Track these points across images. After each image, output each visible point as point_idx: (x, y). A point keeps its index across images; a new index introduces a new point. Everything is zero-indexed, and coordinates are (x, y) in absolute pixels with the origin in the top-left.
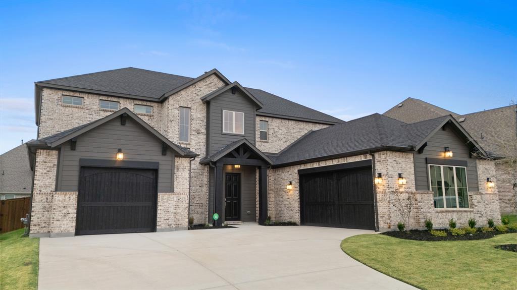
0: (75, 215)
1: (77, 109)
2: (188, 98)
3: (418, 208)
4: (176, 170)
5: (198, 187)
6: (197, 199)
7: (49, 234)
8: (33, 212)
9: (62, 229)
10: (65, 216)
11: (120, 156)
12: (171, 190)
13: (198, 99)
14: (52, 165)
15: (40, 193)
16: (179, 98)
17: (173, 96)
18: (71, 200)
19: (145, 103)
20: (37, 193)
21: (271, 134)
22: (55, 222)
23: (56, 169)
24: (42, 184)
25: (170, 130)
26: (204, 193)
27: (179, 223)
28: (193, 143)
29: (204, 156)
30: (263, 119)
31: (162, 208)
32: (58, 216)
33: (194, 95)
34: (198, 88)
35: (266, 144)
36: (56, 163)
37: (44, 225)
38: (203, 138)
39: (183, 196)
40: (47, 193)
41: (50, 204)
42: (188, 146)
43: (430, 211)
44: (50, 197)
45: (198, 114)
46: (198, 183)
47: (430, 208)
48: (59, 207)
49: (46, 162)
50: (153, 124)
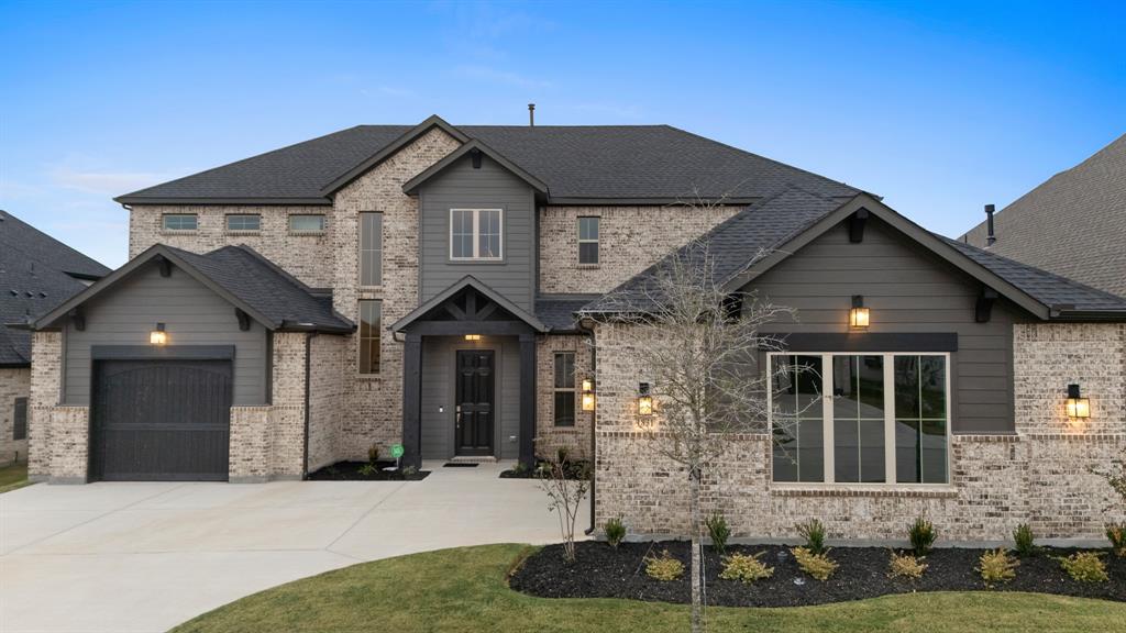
0: (86, 448)
1: (186, 238)
2: (378, 192)
4: (275, 358)
7: (47, 478)
8: (31, 438)
9: (65, 470)
10: (68, 448)
11: (158, 338)
12: (265, 399)
13: (398, 190)
14: (55, 359)
15: (39, 408)
16: (357, 194)
17: (344, 192)
18: (77, 421)
19: (308, 210)
20: (35, 408)
21: (608, 246)
22: (54, 458)
23: (60, 364)
24: (42, 391)
25: (339, 265)
27: (281, 465)
28: (389, 287)
30: (587, 212)
31: (239, 437)
32: (58, 448)
33: (390, 182)
34: (399, 165)
35: (593, 273)
36: (60, 355)
38: (411, 275)
39: (292, 412)
42: (378, 296)
43: (748, 490)
45: (399, 222)
47: (750, 483)
48: (60, 432)
49: (46, 354)
50: (326, 252)
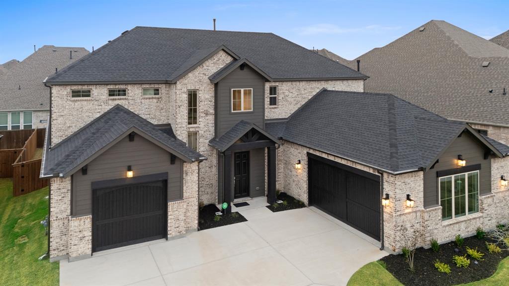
0: (91, 238)
1: (86, 102)
2: (196, 80)
3: (424, 227)
4: (184, 175)
5: (208, 169)
6: (207, 180)
7: (67, 257)
8: (52, 237)
9: (79, 252)
10: (81, 240)
11: (130, 174)
12: (180, 197)
13: (206, 79)
14: (66, 191)
15: (56, 220)
16: (186, 81)
17: (181, 81)
18: (86, 224)
19: (153, 86)
20: (54, 220)
21: (281, 98)
22: (72, 247)
23: (69, 194)
24: (58, 210)
25: (179, 116)
26: (213, 173)
27: (189, 226)
28: (202, 125)
29: (213, 137)
30: (273, 84)
31: (172, 217)
32: (75, 241)
33: (202, 75)
34: (205, 67)
35: (275, 109)
36: (70, 188)
37: (62, 248)
38: (211, 119)
39: (193, 199)
40: (64, 218)
41: (67, 227)
42: (197, 130)
43: (437, 226)
44: (66, 221)
45: (206, 94)
46: (207, 165)
47: (437, 224)
48: (75, 232)
49: (60, 189)
50: (162, 106)
